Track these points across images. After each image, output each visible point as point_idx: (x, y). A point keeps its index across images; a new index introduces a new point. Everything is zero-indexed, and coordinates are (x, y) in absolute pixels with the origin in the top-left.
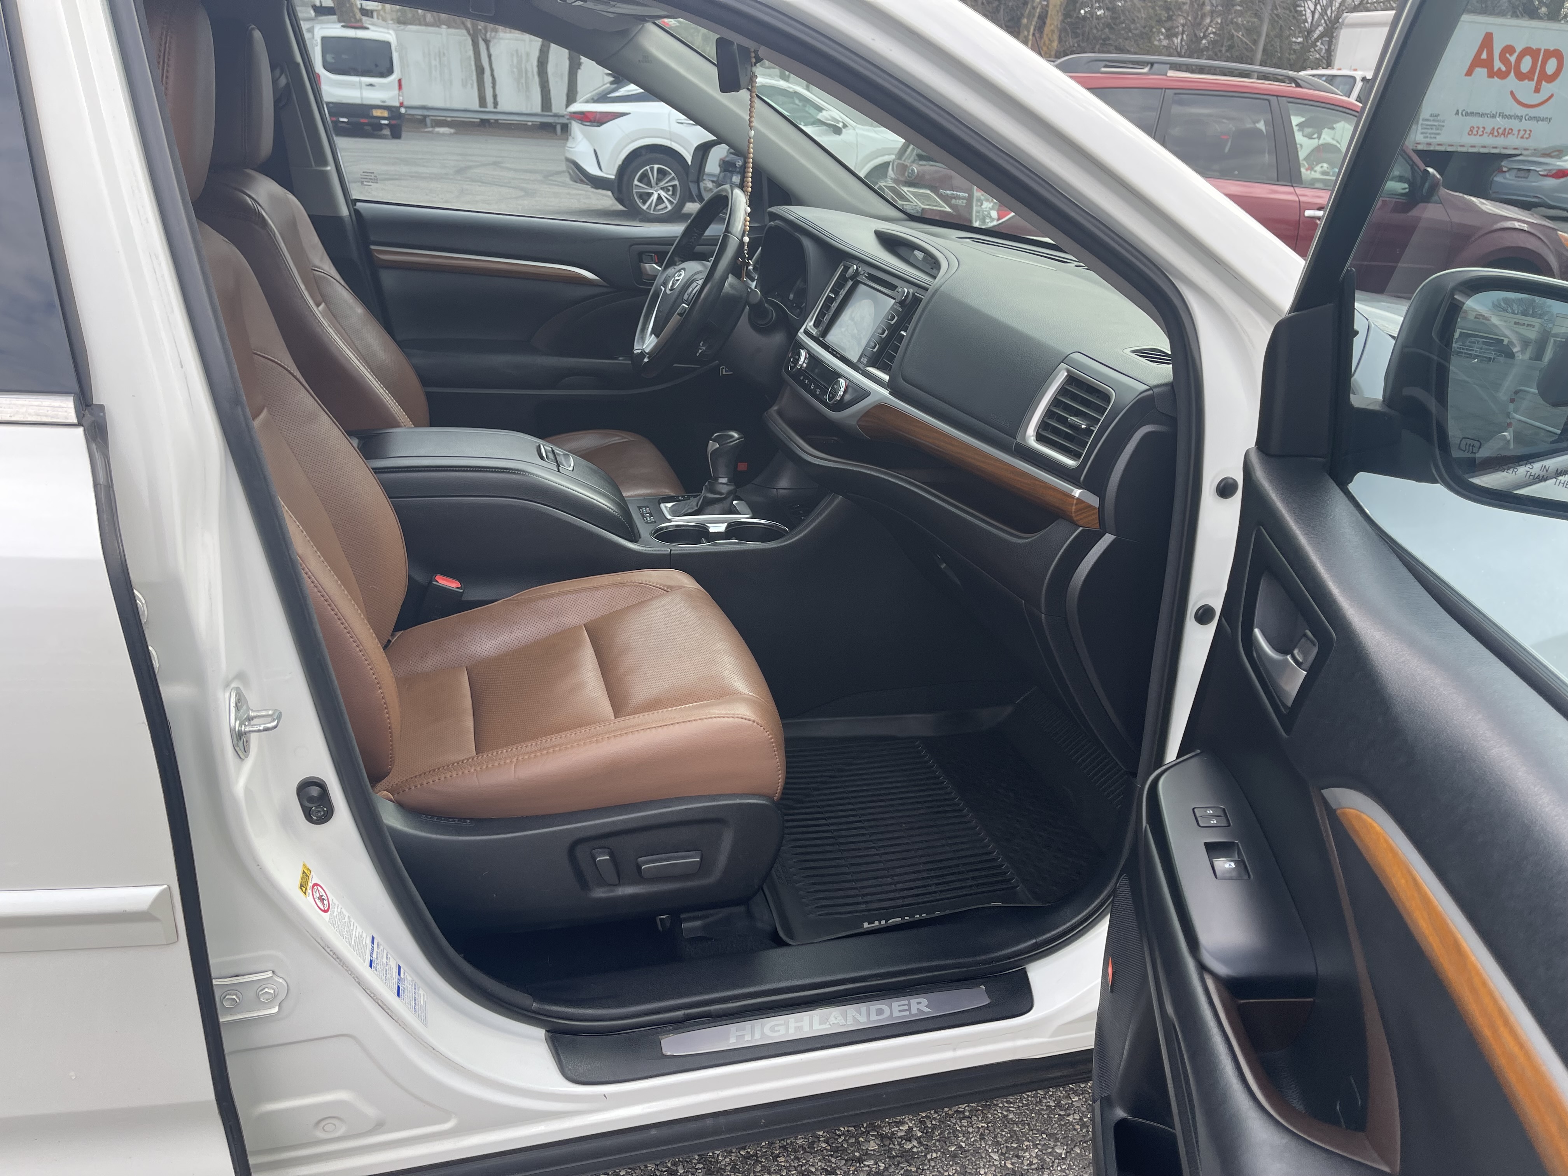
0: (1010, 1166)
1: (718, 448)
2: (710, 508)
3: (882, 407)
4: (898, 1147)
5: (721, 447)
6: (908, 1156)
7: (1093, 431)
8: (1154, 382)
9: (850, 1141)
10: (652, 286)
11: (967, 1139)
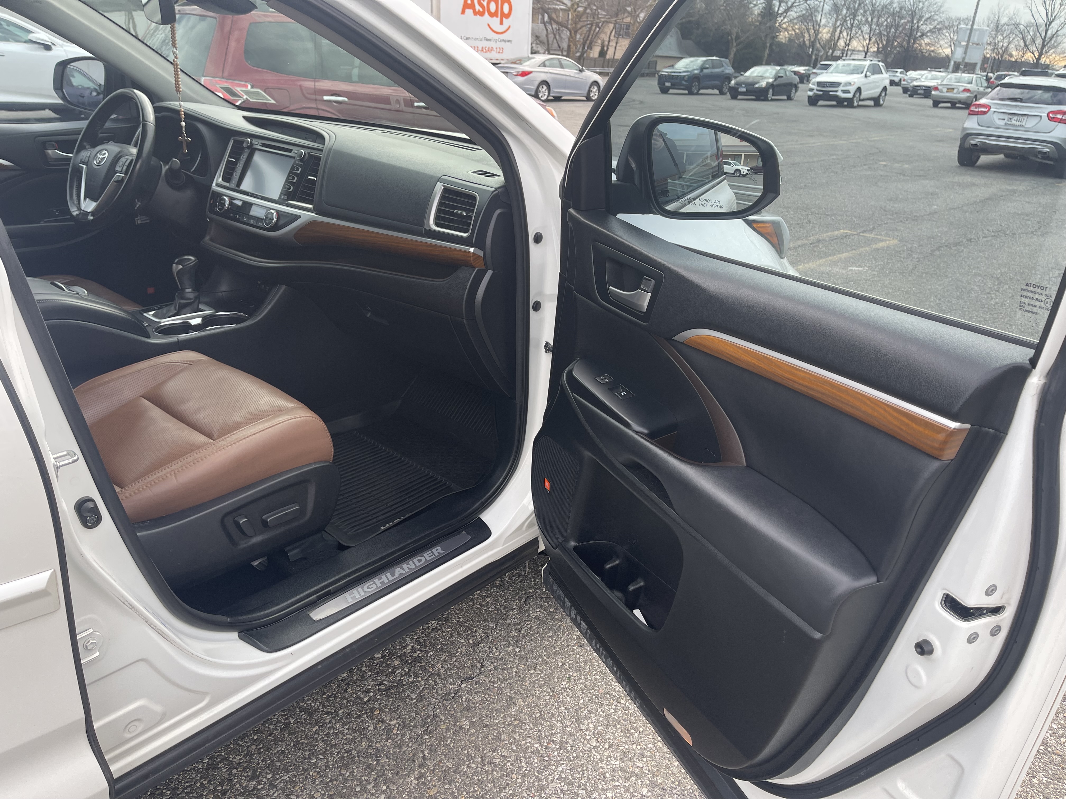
0: (472, 642)
1: (182, 269)
2: (184, 310)
3: (312, 224)
4: (410, 658)
5: (185, 267)
6: (418, 659)
7: (472, 217)
8: (497, 186)
9: (383, 666)
10: (69, 166)
11: (445, 639)
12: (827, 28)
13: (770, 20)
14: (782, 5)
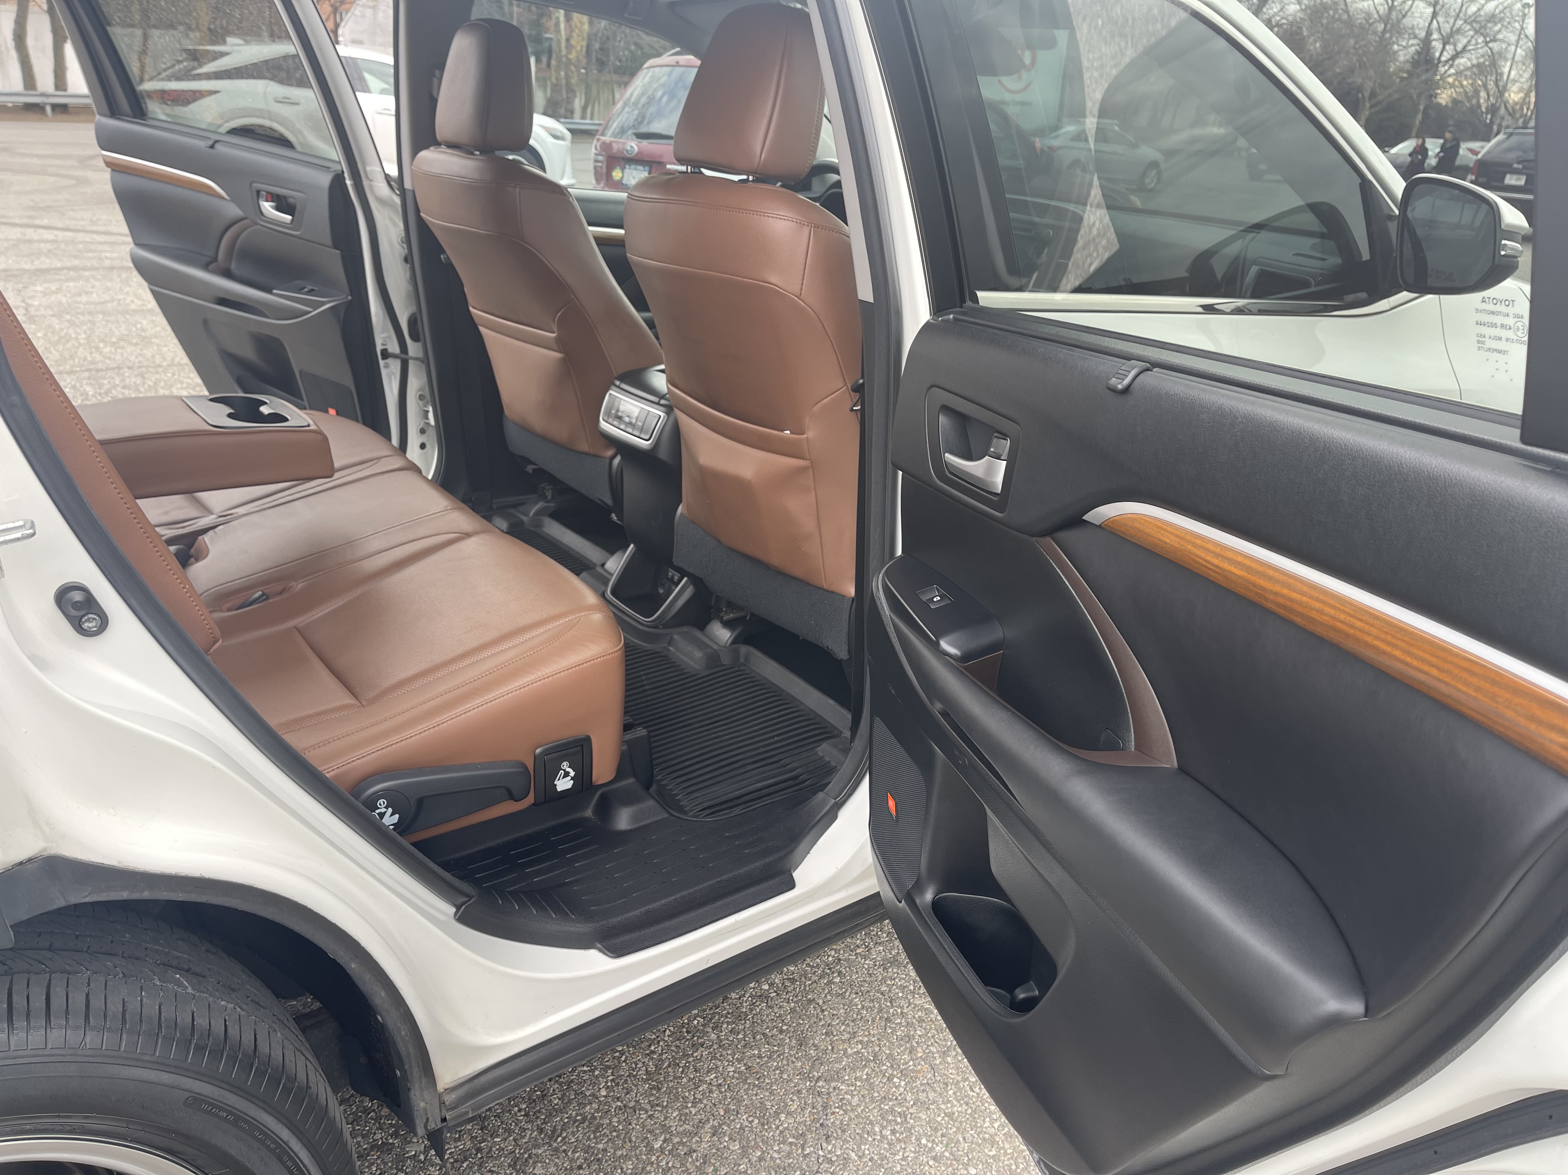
12: (1518, 84)
13: (1427, 71)
14: (1447, 47)
